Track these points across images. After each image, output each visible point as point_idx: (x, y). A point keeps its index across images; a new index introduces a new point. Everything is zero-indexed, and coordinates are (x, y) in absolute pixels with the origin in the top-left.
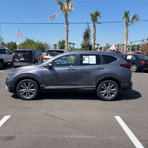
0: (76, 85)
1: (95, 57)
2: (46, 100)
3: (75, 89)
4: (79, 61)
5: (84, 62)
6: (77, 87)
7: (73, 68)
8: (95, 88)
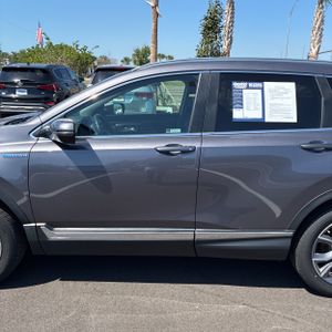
0: (195, 225)
1: (291, 86)
2: (57, 283)
3: (194, 243)
4: (214, 107)
5: (237, 114)
6: (202, 234)
7: (186, 144)
8: (288, 243)
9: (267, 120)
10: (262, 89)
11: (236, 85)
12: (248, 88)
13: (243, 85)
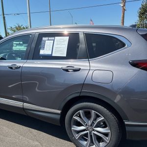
9: (53, 55)
10: (54, 40)
11: (44, 39)
12: (48, 40)
13: (47, 38)
